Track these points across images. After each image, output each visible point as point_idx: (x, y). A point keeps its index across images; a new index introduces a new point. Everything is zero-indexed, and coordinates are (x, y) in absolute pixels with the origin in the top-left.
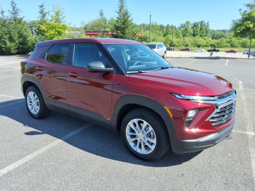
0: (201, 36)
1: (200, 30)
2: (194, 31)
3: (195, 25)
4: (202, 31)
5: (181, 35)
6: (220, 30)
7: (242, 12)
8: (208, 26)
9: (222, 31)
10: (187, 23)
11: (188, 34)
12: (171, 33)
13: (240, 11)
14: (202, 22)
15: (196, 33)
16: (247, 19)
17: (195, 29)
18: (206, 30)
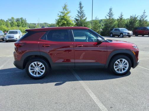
0: (23, 26)
1: (21, 23)
2: (18, 23)
3: (18, 20)
4: (22, 23)
5: (9, 25)
6: (32, 24)
7: (59, 15)
8: (25, 21)
9: (33, 24)
10: (13, 18)
11: (14, 25)
12: (3, 24)
13: (58, 15)
14: (22, 18)
15: (19, 25)
16: (62, 19)
17: (18, 22)
18: (25, 23)
